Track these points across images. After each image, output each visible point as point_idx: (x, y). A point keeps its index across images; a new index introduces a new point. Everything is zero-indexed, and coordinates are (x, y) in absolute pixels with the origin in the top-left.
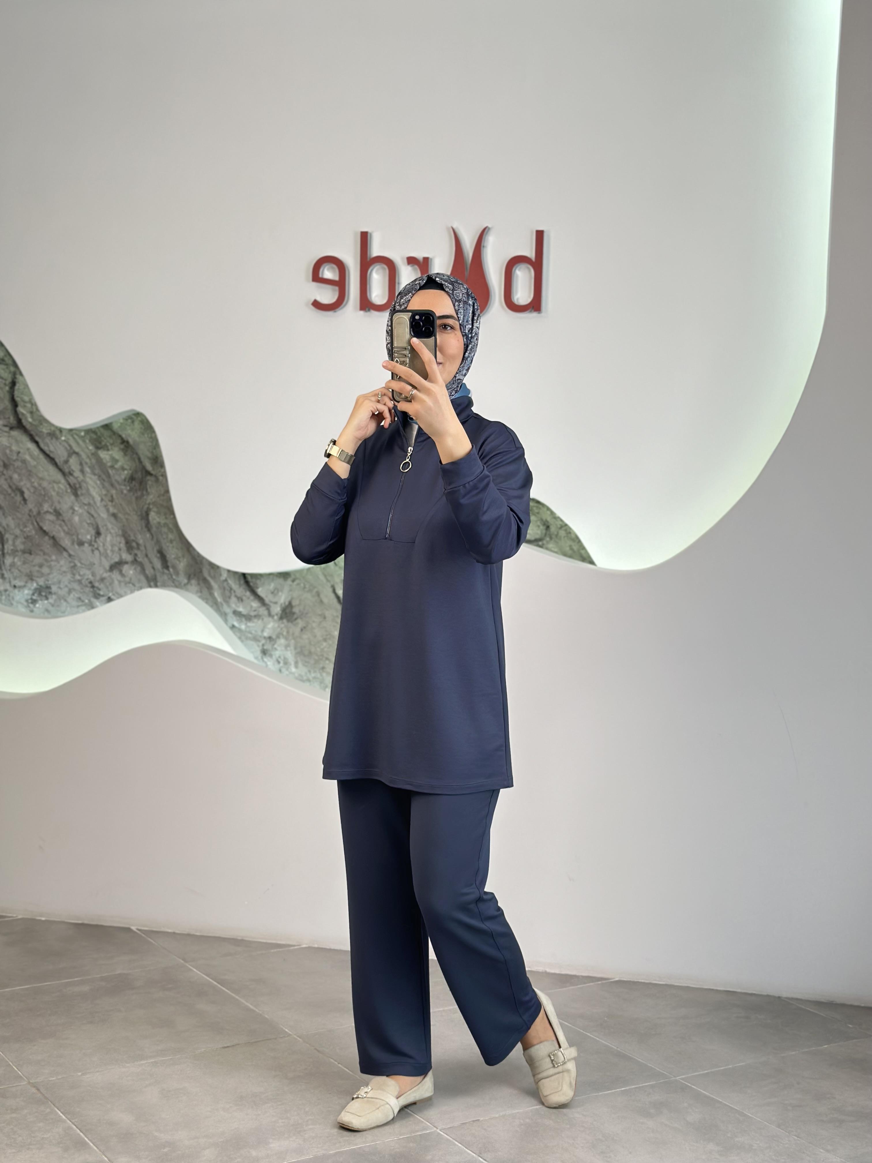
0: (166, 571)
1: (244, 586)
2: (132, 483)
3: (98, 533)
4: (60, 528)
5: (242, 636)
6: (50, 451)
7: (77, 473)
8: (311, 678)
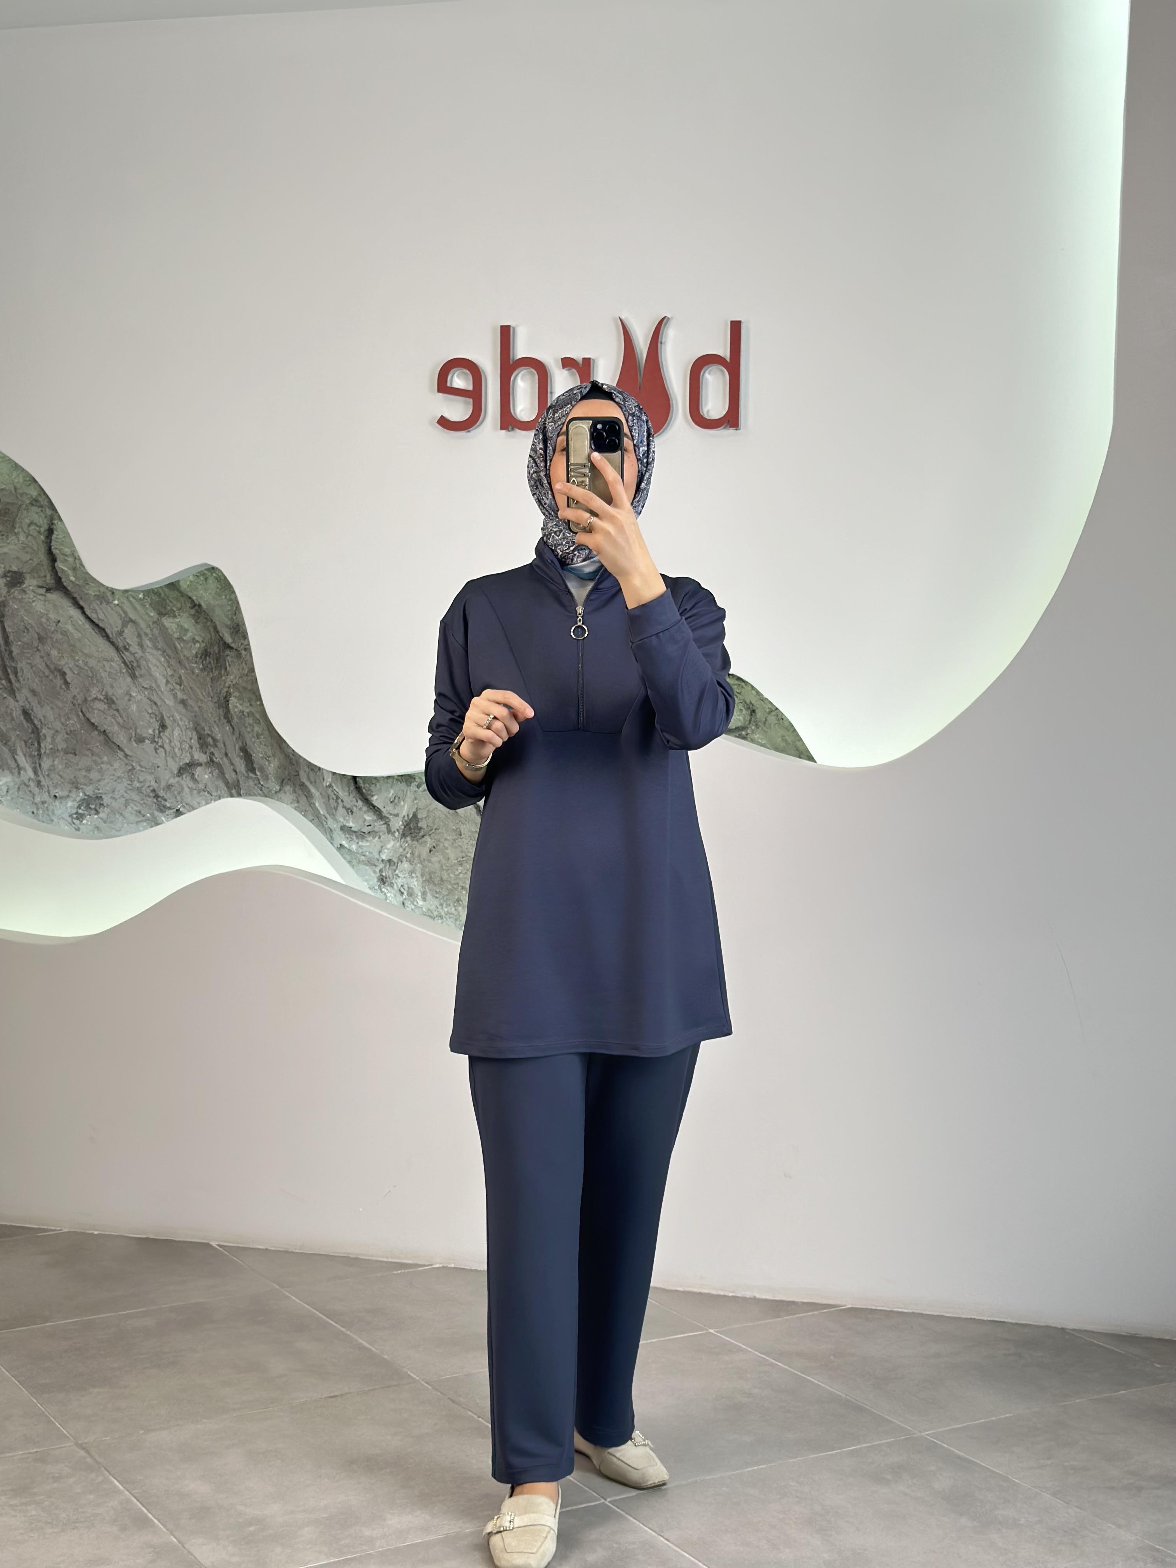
0: (251, 775)
1: (355, 793)
2: (206, 658)
3: (163, 727)
4: (113, 720)
5: (353, 858)
6: (99, 619)
7: (134, 648)
8: (444, 915)
